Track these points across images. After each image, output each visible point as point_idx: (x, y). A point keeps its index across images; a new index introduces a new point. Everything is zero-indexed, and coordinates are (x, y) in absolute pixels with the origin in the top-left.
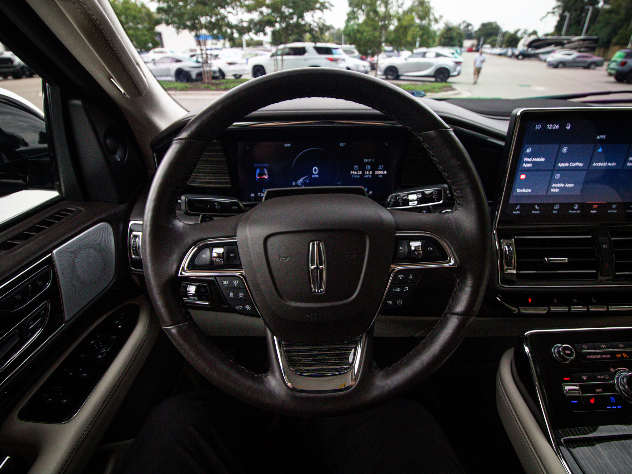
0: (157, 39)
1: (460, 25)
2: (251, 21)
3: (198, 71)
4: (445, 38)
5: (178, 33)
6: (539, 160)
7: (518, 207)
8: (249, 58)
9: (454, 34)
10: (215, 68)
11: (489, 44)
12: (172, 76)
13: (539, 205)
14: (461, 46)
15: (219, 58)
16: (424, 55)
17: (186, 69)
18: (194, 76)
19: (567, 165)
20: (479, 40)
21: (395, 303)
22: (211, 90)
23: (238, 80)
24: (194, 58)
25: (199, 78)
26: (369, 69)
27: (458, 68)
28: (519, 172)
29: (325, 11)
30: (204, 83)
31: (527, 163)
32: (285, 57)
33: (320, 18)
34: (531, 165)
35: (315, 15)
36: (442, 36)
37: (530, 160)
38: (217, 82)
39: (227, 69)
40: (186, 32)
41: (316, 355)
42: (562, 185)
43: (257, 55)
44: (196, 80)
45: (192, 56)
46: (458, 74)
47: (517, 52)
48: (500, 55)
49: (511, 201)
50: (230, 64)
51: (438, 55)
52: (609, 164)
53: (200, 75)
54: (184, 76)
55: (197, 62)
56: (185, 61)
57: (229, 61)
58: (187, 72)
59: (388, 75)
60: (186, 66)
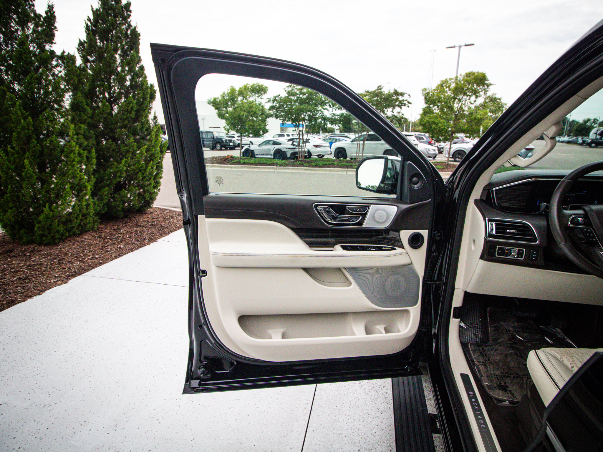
3: (292, 151)
8: (333, 143)
10: (305, 150)
12: (272, 155)
15: (309, 142)
17: (283, 150)
18: (289, 155)
22: (304, 166)
24: (291, 142)
25: (294, 157)
26: (437, 152)
29: (403, 107)
30: (299, 161)
32: (366, 142)
33: (399, 113)
35: (394, 110)
38: (308, 160)
39: (314, 150)
43: (336, 140)
44: (291, 158)
45: (289, 140)
47: (588, 140)
50: (316, 146)
53: (293, 154)
54: (281, 155)
55: (292, 144)
56: (284, 144)
57: (316, 144)
58: (284, 152)
59: (456, 158)
60: (284, 148)
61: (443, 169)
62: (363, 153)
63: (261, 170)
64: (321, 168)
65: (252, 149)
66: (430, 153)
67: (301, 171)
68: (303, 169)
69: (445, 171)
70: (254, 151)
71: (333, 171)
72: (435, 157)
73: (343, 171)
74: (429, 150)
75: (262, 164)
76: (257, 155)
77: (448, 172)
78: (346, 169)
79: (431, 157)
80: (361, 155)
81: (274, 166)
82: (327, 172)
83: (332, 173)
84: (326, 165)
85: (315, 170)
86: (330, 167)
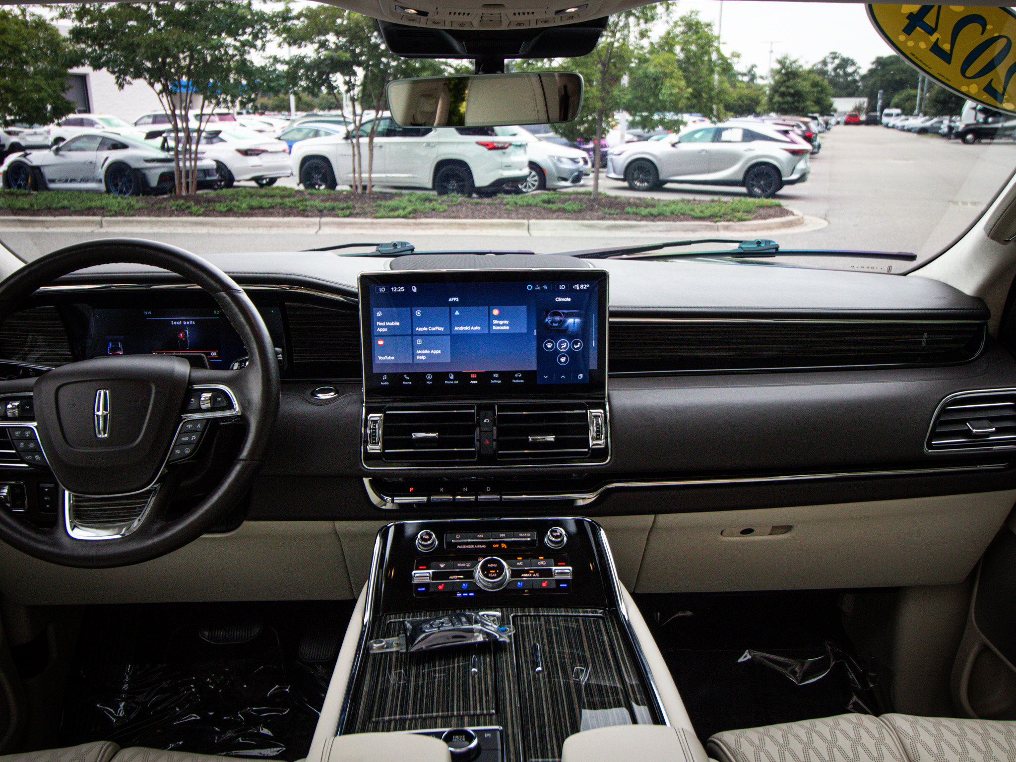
0: (70, 96)
1: (825, 63)
2: (298, 63)
3: (165, 168)
4: (783, 95)
5: (121, 86)
6: (392, 324)
7: (385, 377)
8: (296, 141)
9: (804, 86)
10: (207, 162)
11: (897, 107)
12: (100, 181)
13: (409, 374)
14: (827, 110)
15: (222, 140)
16: (717, 136)
17: (135, 165)
18: (154, 182)
19: (426, 329)
20: (872, 97)
21: (182, 451)
22: (191, 214)
23: (263, 191)
24: (159, 140)
25: (167, 185)
27: (801, 165)
28: (375, 338)
30: (178, 197)
31: (381, 327)
32: (377, 140)
34: (386, 330)
36: (775, 90)
37: (383, 324)
38: (211, 193)
39: (237, 165)
40: (141, 84)
41: (106, 510)
42: (427, 352)
43: (317, 134)
44: (158, 191)
45: (151, 135)
46: (802, 178)
47: (960, 124)
48: (923, 131)
49: (375, 371)
50: (246, 153)
51: (749, 136)
52: (472, 328)
53: (166, 178)
54: (130, 181)
55: (163, 148)
56: (135, 147)
57: (245, 146)
58: (138, 170)
59: (633, 180)
60: (138, 159)
61: (580, 211)
62: (371, 171)
63: (51, 230)
64: (241, 219)
65: (35, 163)
66: (564, 170)
67: (180, 230)
68: (187, 222)
69: (584, 219)
70: (42, 169)
71: (278, 225)
72: (576, 179)
73: (308, 226)
74: (559, 159)
75: (56, 209)
76: (53, 181)
77: (592, 219)
78: (317, 220)
79: (565, 179)
80: (365, 175)
81: (94, 215)
82: (261, 231)
83: (274, 231)
84: (261, 208)
85: (227, 225)
86: (271, 215)
